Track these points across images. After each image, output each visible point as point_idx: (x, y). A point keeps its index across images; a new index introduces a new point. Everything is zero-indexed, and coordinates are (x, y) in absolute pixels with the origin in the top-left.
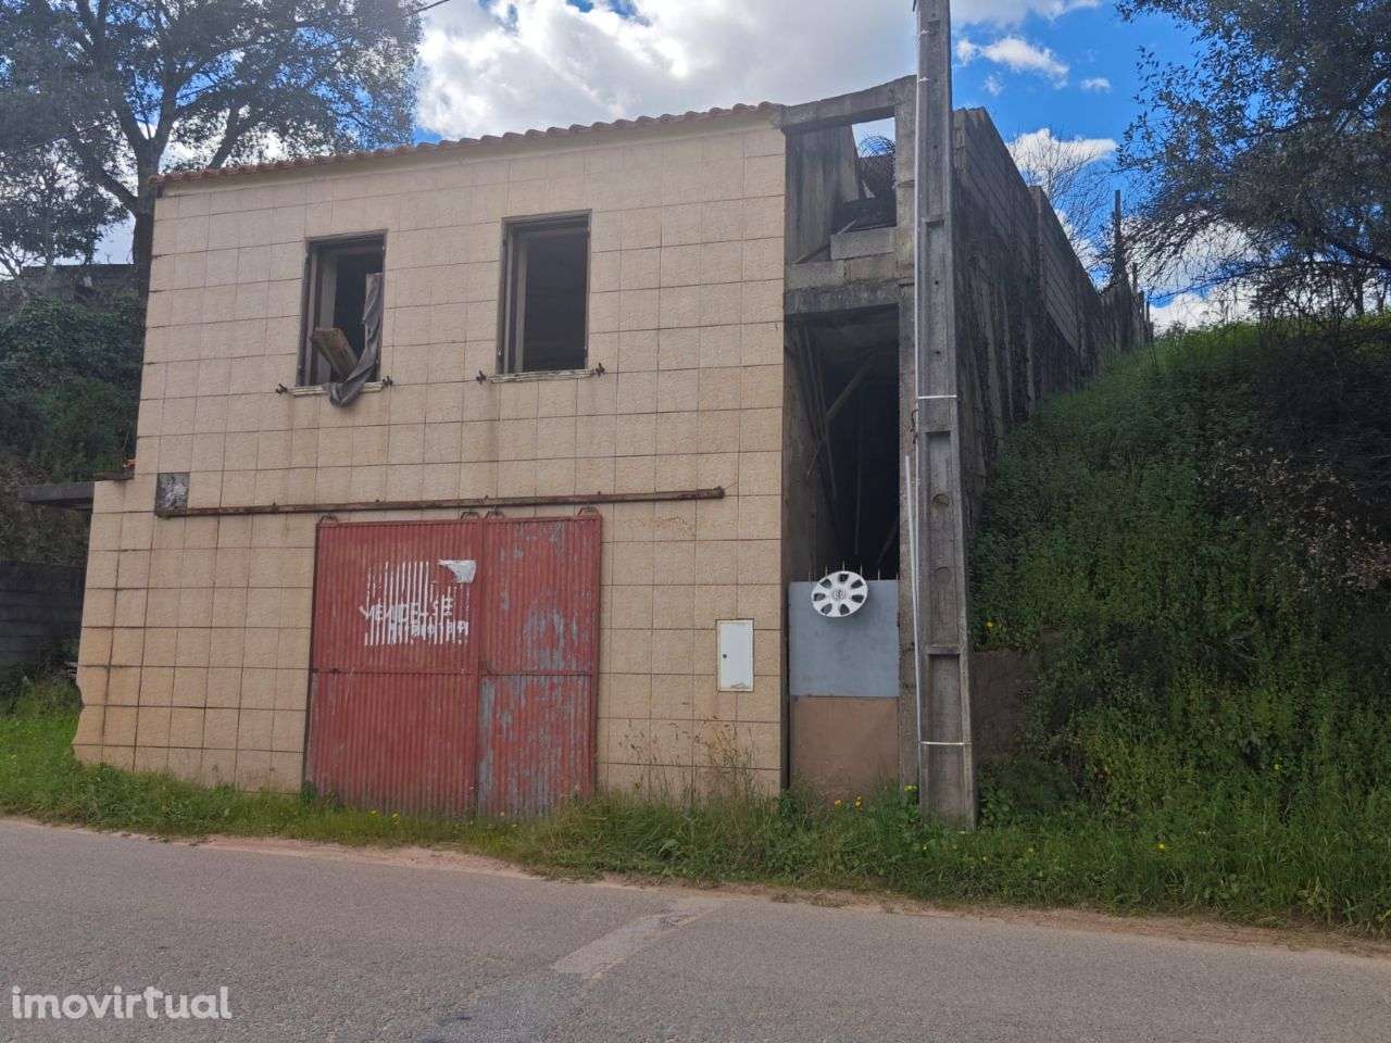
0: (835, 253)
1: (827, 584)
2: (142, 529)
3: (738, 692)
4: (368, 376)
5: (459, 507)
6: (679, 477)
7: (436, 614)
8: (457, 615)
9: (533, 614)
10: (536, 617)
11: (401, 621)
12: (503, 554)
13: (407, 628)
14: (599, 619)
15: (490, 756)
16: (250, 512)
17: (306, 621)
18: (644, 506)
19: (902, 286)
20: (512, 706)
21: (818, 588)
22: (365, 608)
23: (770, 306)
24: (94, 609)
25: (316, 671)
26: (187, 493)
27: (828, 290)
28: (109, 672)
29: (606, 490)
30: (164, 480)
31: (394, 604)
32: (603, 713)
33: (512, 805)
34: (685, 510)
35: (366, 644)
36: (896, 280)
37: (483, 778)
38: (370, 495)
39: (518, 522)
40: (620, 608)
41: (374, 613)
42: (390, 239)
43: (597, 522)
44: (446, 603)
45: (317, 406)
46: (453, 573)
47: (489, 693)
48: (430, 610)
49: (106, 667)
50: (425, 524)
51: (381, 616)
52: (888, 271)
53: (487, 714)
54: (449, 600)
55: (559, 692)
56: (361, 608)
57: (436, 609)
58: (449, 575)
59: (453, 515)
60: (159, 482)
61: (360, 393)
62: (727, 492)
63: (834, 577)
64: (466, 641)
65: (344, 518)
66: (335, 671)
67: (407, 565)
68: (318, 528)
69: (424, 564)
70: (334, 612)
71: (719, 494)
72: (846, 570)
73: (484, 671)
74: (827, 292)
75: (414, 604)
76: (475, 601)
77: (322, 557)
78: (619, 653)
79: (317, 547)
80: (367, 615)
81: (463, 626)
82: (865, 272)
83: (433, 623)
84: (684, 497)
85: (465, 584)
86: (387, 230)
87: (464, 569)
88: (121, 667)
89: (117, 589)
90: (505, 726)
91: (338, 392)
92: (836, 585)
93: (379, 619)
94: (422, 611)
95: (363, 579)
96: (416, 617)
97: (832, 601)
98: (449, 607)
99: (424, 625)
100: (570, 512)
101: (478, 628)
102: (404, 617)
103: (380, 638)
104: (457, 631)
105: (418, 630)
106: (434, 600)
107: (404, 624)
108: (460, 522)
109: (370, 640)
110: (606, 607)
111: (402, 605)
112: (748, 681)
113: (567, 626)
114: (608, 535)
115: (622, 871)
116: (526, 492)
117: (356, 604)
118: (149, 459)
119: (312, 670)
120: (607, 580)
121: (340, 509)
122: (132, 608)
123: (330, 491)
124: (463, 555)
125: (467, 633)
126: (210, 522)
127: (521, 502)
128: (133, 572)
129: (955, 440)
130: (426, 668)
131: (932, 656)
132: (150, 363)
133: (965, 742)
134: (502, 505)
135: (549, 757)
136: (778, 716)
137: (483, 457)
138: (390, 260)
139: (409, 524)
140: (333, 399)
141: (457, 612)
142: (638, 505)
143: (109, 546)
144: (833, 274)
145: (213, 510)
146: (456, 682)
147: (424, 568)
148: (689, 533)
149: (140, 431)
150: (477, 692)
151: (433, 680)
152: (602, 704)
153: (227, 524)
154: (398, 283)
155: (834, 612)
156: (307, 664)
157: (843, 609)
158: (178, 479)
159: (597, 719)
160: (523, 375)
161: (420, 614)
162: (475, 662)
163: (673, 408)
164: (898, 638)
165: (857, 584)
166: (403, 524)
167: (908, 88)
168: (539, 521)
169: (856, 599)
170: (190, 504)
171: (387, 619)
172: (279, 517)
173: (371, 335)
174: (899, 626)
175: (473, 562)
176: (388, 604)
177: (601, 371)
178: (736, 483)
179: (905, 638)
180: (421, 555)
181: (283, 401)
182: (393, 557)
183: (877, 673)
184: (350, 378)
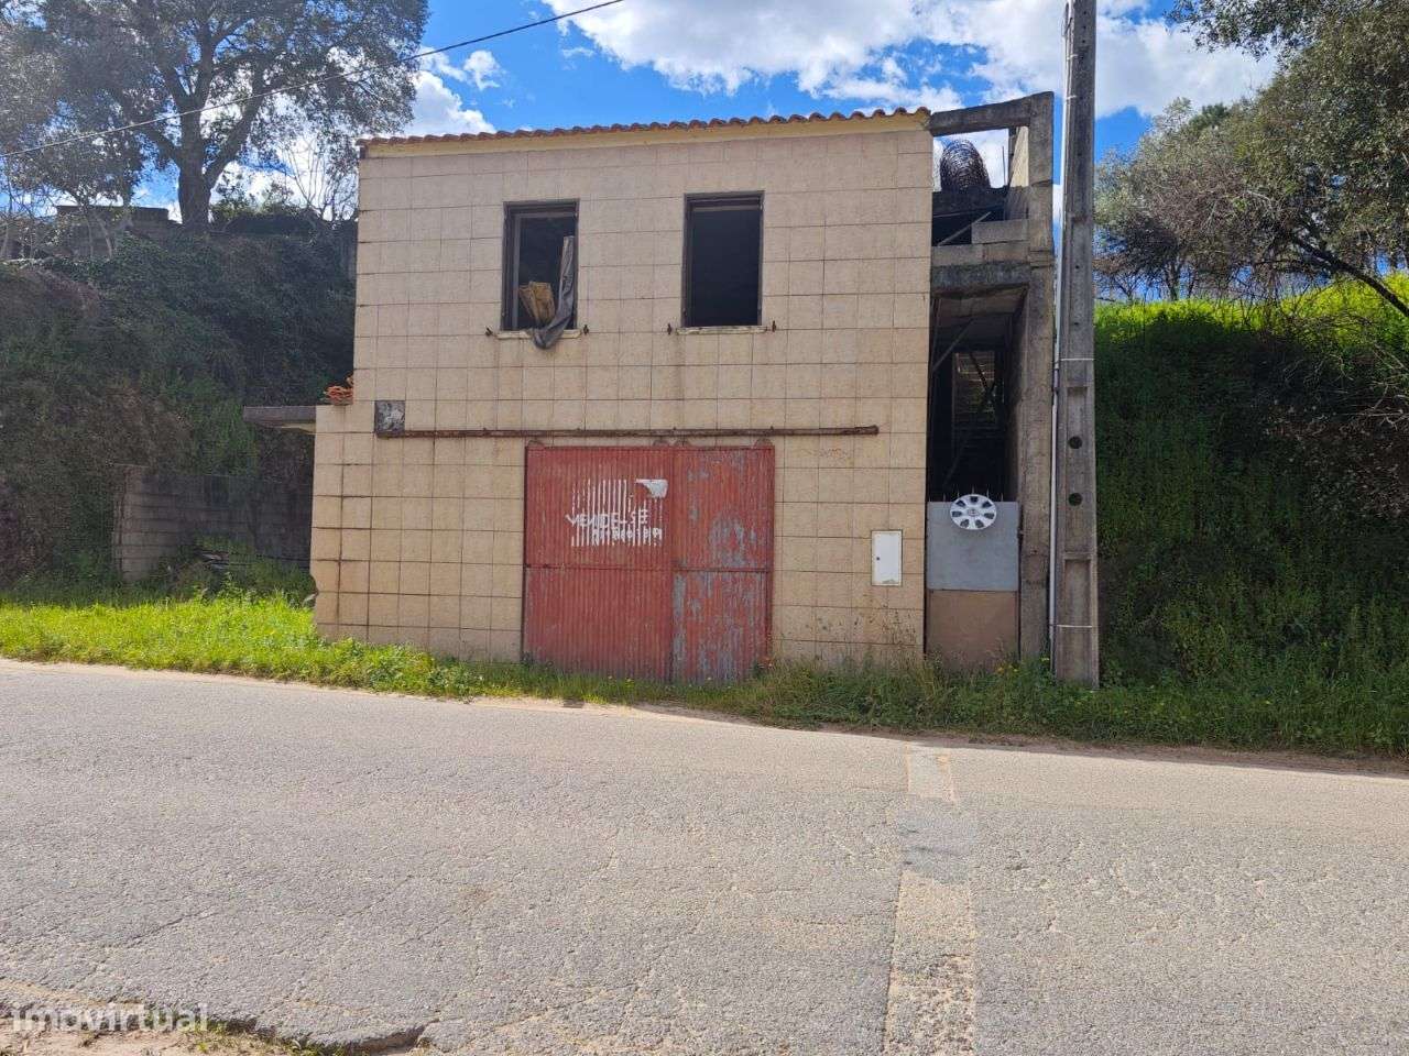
0: (975, 238)
1: (961, 504)
2: (363, 446)
3: (889, 587)
4: (566, 324)
5: (651, 436)
6: (840, 416)
7: (634, 522)
8: (651, 523)
9: (717, 524)
10: (719, 525)
11: (604, 527)
12: (691, 475)
13: (608, 533)
14: (772, 531)
15: (682, 634)
16: (464, 434)
17: (518, 524)
18: (812, 438)
19: (1033, 268)
20: (700, 595)
21: (955, 507)
22: (571, 517)
23: (917, 278)
24: (322, 512)
25: (529, 566)
26: (403, 416)
27: (969, 268)
28: (339, 565)
29: (779, 425)
30: (380, 405)
31: (596, 513)
32: (777, 600)
33: (702, 672)
34: (846, 443)
35: (573, 544)
36: (1028, 263)
37: (676, 651)
38: (573, 425)
39: (703, 450)
40: (789, 520)
41: (579, 520)
42: (582, 207)
43: (771, 450)
44: (642, 514)
45: (520, 345)
46: (647, 489)
47: (681, 585)
48: (628, 519)
49: (336, 561)
50: (623, 449)
51: (586, 523)
52: (1020, 254)
53: (679, 601)
54: (645, 511)
55: (740, 585)
56: (568, 516)
57: (634, 518)
58: (645, 491)
59: (644, 442)
60: (377, 409)
61: (560, 338)
62: (880, 430)
63: (966, 499)
64: (660, 545)
65: (548, 442)
66: (546, 566)
67: (607, 483)
68: (527, 449)
69: (622, 483)
70: (544, 520)
71: (873, 431)
72: (976, 493)
73: (677, 567)
74: (967, 270)
75: (614, 514)
76: (667, 512)
77: (530, 474)
78: (789, 556)
79: (526, 466)
80: (573, 522)
81: (657, 532)
82: (1000, 255)
83: (632, 528)
84: (846, 432)
85: (658, 499)
86: (579, 200)
87: (658, 487)
88: (350, 561)
89: (342, 497)
90: (694, 611)
91: (541, 337)
92: (969, 505)
93: (583, 526)
94: (622, 518)
95: (569, 492)
96: (616, 524)
97: (968, 518)
98: (645, 516)
99: (624, 530)
100: (746, 442)
101: (670, 533)
102: (606, 523)
103: (585, 541)
104: (652, 536)
105: (616, 535)
106: (632, 510)
107: (606, 529)
108: (654, 448)
109: (575, 542)
110: (778, 517)
111: (604, 515)
112: (897, 579)
113: (747, 534)
114: (779, 461)
115: (837, 721)
116: (709, 424)
117: (563, 512)
118: (367, 384)
119: (526, 565)
120: (778, 497)
121: (545, 434)
122: (358, 512)
123: (537, 418)
124: (657, 475)
125: (661, 537)
126: (426, 444)
127: (706, 434)
128: (356, 482)
129: (1091, 393)
130: (626, 565)
131: (1067, 561)
132: (362, 306)
133: (1094, 624)
134: (689, 436)
135: (733, 635)
136: (921, 605)
137: (672, 396)
138: (584, 225)
139: (607, 448)
140: (537, 344)
141: (652, 521)
142: (805, 438)
143: (333, 461)
144: (973, 255)
145: (429, 432)
146: (652, 577)
147: (622, 484)
148: (848, 462)
149: (356, 364)
150: (670, 584)
151: (633, 576)
152: (775, 596)
153: (442, 444)
154: (592, 246)
155: (972, 526)
156: (520, 561)
157: (979, 523)
158: (394, 405)
159: (771, 606)
160: (705, 329)
161: (620, 522)
162: (668, 561)
163: (835, 360)
164: (1017, 547)
165: (986, 505)
166: (603, 448)
167: (1044, 101)
168: (721, 448)
169: (989, 516)
170: (407, 427)
171: (591, 526)
172: (489, 440)
173: (566, 290)
174: (1021, 538)
175: (665, 481)
176: (591, 513)
177: (774, 327)
178: (889, 423)
179: (1029, 546)
180: (620, 474)
181: (488, 342)
182: (594, 476)
183: (1000, 573)
184: (551, 326)
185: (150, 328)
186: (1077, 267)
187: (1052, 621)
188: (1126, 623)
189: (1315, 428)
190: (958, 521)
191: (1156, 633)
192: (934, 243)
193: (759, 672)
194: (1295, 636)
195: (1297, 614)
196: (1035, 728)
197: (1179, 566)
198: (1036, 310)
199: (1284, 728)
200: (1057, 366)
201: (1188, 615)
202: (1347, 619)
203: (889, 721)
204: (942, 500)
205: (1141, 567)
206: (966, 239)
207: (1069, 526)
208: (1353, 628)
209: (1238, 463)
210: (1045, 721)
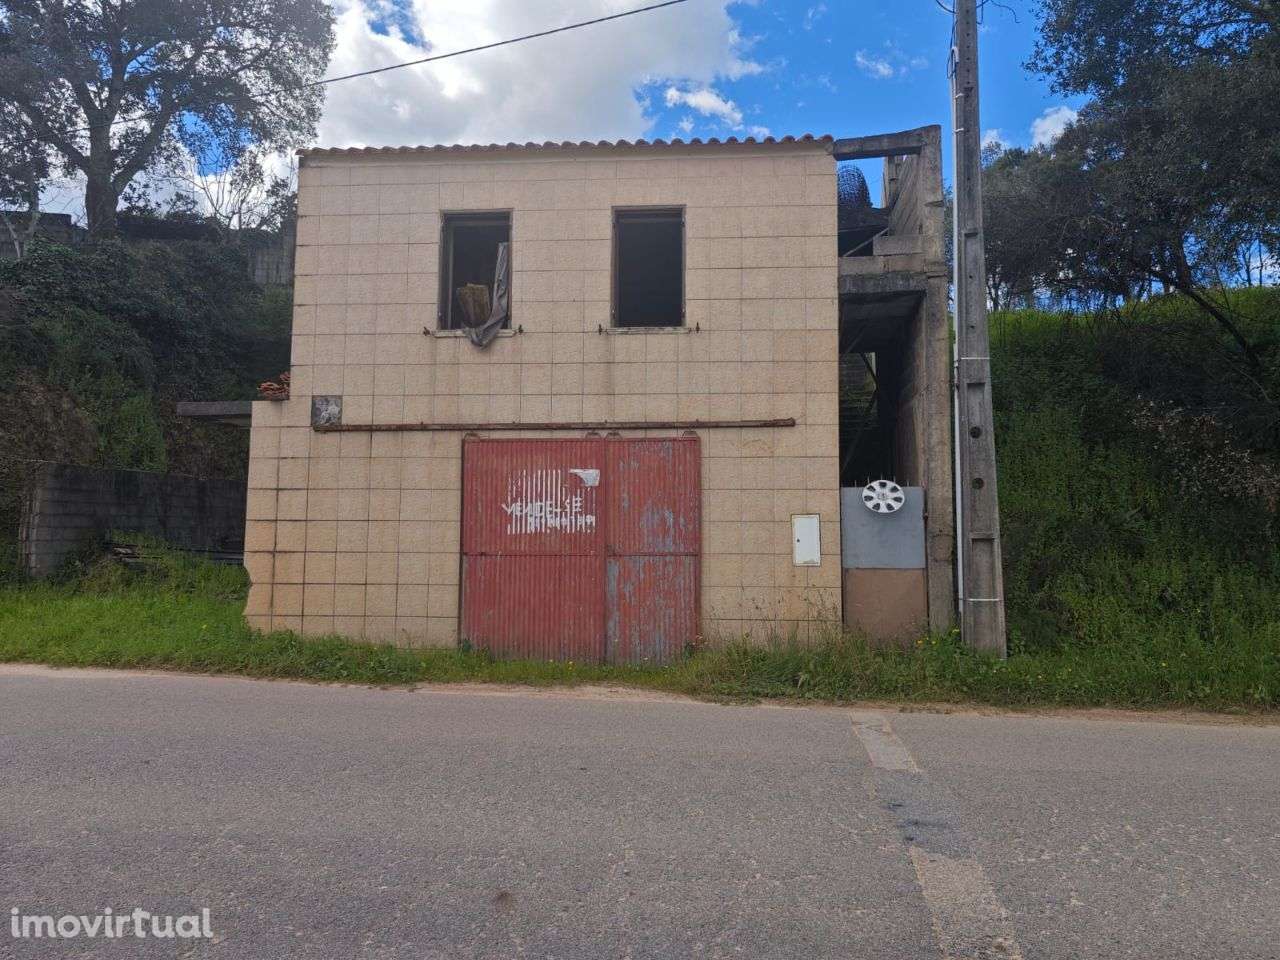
0: (876, 251)
1: (872, 489)
2: (300, 440)
3: (809, 566)
4: (501, 324)
5: (583, 428)
6: (759, 410)
7: (568, 510)
8: (586, 511)
9: (647, 510)
10: (650, 512)
11: (539, 515)
12: (621, 464)
13: (543, 521)
14: (700, 516)
15: (616, 615)
16: (400, 428)
17: (454, 514)
18: (734, 430)
19: (929, 277)
20: (633, 579)
21: (866, 492)
22: (507, 506)
23: (828, 287)
24: (257, 505)
25: (466, 554)
26: (340, 412)
27: (872, 277)
28: (274, 556)
29: (704, 418)
30: (317, 400)
31: (531, 502)
32: (705, 581)
33: (635, 652)
34: (765, 435)
35: (509, 532)
36: (924, 273)
37: (610, 633)
38: (509, 419)
39: (633, 441)
40: (716, 507)
41: (515, 509)
42: (515, 216)
43: (696, 441)
44: (576, 502)
45: (457, 346)
46: (581, 479)
47: (614, 569)
48: (563, 507)
49: (270, 552)
50: (556, 441)
51: (521, 511)
52: (917, 266)
53: (613, 586)
54: (579, 499)
55: (671, 569)
56: (503, 505)
57: (568, 506)
58: (578, 480)
59: (577, 435)
60: (314, 404)
61: (496, 337)
62: (797, 422)
63: (875, 484)
64: (594, 530)
65: (484, 435)
66: (482, 554)
67: (542, 473)
68: (463, 442)
69: (557, 472)
70: (480, 509)
71: (790, 424)
72: (883, 479)
73: (610, 552)
74: (870, 278)
75: (549, 503)
76: (600, 500)
77: (468, 465)
78: (714, 539)
79: (463, 458)
80: (509, 511)
82: (900, 266)
83: (566, 516)
84: (766, 424)
85: (591, 488)
86: (512, 209)
87: (591, 476)
88: (285, 552)
89: (278, 490)
90: (627, 594)
91: (477, 336)
92: (879, 490)
93: (519, 514)
94: (556, 508)
95: (504, 483)
96: (551, 512)
97: (879, 502)
98: (579, 504)
99: (558, 518)
100: (673, 434)
101: (603, 520)
102: (541, 511)
103: (521, 529)
104: (586, 523)
105: (553, 522)
106: (566, 499)
107: (541, 517)
108: (587, 440)
109: (511, 530)
110: (705, 505)
111: (539, 503)
112: (816, 558)
113: (676, 520)
114: (705, 452)
115: (774, 696)
116: (638, 418)
117: (499, 501)
118: (302, 382)
119: (462, 553)
120: (705, 484)
121: (482, 428)
122: (293, 505)
123: (473, 412)
124: (590, 466)
125: (594, 524)
126: (363, 437)
127: (636, 427)
128: (292, 475)
129: (988, 388)
130: (561, 551)
131: (973, 540)
132: (300, 305)
133: (999, 598)
134: (619, 428)
135: (664, 616)
136: (839, 583)
137: (602, 391)
138: (517, 233)
139: (542, 441)
140: (473, 342)
141: (586, 508)
142: (728, 430)
143: (268, 454)
144: (875, 266)
145: (366, 426)
146: (586, 561)
147: (555, 474)
148: (768, 451)
149: (293, 360)
150: (605, 570)
151: (567, 560)
152: (704, 576)
153: (378, 437)
154: (524, 252)
155: (883, 509)
156: (457, 548)
157: (889, 507)
158: (332, 401)
159: (700, 587)
160: (633, 329)
161: (554, 510)
162: (601, 547)
163: (754, 359)
164: (923, 527)
165: (894, 490)
166: (537, 441)
167: (932, 134)
168: (650, 440)
169: (897, 500)
170: (344, 422)
171: (526, 514)
172: (426, 433)
173: (502, 292)
174: (926, 519)
175: (598, 471)
176: (527, 503)
177: (698, 329)
178: (804, 415)
179: (935, 527)
180: (554, 464)
181: (426, 341)
182: (529, 466)
183: (909, 552)
184: (486, 326)
185: (59, 327)
186: (971, 277)
187: (961, 595)
188: (1023, 595)
189: (1172, 419)
190: (870, 504)
191: (1051, 604)
192: (840, 254)
193: (692, 650)
194: (1171, 605)
195: (1169, 584)
196: (958, 696)
197: (1064, 542)
198: (933, 315)
199: (1175, 688)
200: (956, 365)
201: (1077, 587)
202: (1211, 587)
203: (823, 695)
204: (854, 486)
205: (1031, 544)
206: (868, 251)
207: (973, 509)
208: (1218, 594)
209: (1100, 449)
210: (965, 689)
